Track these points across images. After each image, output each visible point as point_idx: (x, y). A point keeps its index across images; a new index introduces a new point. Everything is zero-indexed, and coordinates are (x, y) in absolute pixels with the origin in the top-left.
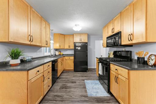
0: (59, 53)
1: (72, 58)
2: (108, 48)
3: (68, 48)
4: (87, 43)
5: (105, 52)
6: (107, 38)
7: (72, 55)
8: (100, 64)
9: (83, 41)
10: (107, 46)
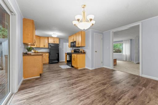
0: (34, 51)
1: (48, 54)
2: (71, 48)
3: (43, 47)
4: (58, 44)
5: (70, 50)
6: (71, 43)
7: (47, 52)
8: (68, 55)
9: (56, 43)
10: (71, 47)
